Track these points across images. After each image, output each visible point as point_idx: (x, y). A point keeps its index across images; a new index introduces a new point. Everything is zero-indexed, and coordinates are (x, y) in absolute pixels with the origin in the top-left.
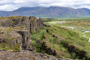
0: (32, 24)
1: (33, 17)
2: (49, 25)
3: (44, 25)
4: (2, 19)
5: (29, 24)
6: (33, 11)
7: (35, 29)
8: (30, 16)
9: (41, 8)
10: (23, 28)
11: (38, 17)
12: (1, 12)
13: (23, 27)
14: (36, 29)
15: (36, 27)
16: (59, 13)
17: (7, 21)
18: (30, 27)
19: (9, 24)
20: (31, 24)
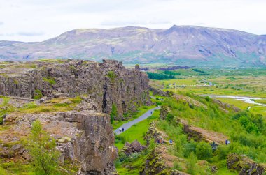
0: (108, 85)
1: (114, 62)
2: (168, 92)
3: (152, 90)
4: (8, 69)
5: (101, 86)
6: (114, 44)
7: (121, 103)
8: (104, 60)
9: (140, 30)
10: (85, 103)
11: (132, 63)
12: (6, 45)
13: (86, 101)
14: (123, 103)
15: (123, 97)
16: (203, 50)
17: (24, 76)
18: (104, 95)
19: (33, 85)
20: (105, 88)
